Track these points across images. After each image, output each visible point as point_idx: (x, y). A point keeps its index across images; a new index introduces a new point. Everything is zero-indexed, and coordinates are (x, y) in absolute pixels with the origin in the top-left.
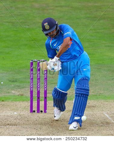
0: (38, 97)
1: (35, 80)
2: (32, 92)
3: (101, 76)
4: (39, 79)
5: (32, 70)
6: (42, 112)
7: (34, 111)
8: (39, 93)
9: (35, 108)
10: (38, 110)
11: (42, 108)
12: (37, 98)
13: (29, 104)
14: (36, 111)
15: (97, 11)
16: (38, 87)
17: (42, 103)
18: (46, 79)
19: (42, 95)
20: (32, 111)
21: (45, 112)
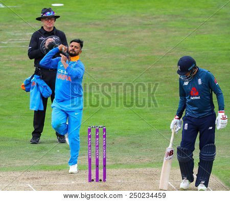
0: (97, 166)
1: (93, 148)
2: (90, 160)
3: (163, 142)
4: (98, 146)
5: (90, 137)
6: (101, 180)
7: (93, 180)
8: (97, 160)
9: (93, 177)
10: (97, 180)
11: (101, 177)
12: (95, 166)
13: (88, 172)
14: (95, 180)
15: (158, 74)
16: (97, 155)
17: (101, 172)
18: (105, 146)
19: (101, 164)
20: (91, 180)
21: (105, 181)
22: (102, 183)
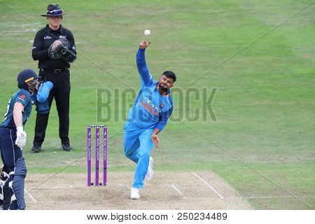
0: (97, 169)
1: (93, 148)
2: (89, 162)
4: (98, 147)
5: (89, 137)
6: (101, 184)
7: (92, 184)
8: (97, 163)
9: (93, 181)
10: (97, 183)
11: (101, 181)
12: (95, 169)
14: (94, 184)
16: (97, 157)
17: (101, 175)
18: (105, 147)
19: (101, 166)
20: (90, 184)
21: (105, 184)
22: (102, 188)
